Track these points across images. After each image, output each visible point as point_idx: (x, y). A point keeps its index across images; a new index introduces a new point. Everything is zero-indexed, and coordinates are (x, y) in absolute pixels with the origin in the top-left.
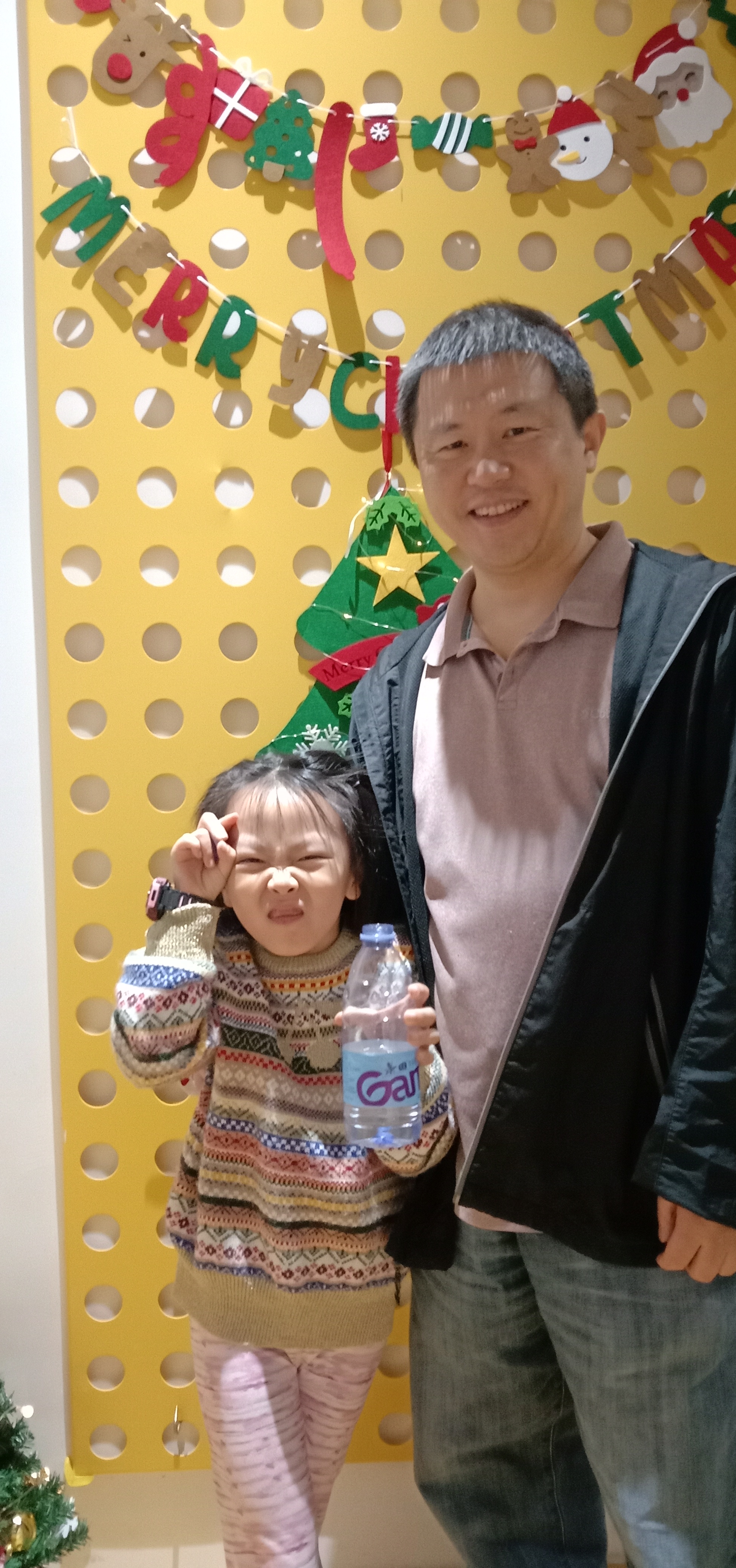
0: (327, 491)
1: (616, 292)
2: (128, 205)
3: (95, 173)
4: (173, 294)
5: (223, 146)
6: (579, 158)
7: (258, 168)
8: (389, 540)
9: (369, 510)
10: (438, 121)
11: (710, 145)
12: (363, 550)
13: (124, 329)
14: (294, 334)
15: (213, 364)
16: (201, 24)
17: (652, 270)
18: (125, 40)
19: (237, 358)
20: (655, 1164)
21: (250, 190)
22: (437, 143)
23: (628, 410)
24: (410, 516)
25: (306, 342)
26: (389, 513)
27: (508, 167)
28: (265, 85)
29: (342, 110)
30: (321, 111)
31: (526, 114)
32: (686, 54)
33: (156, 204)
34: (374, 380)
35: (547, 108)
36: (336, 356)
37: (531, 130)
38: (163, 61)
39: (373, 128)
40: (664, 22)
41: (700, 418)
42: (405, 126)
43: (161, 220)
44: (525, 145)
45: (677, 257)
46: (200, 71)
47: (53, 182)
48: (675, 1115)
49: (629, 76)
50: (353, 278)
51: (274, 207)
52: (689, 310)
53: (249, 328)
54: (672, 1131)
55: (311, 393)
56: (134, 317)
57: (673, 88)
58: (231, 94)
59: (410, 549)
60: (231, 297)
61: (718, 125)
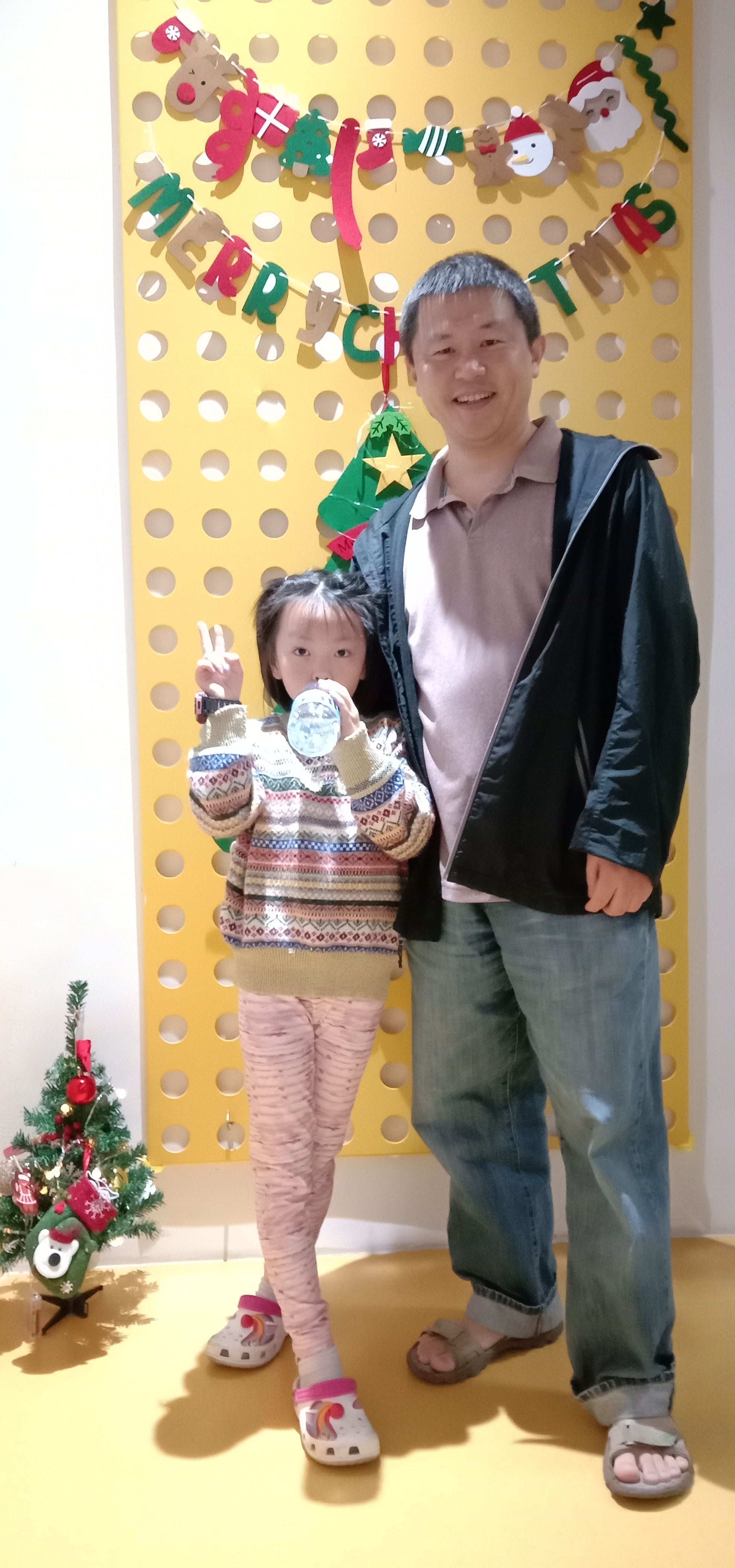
0: (340, 409)
1: (556, 260)
2: (192, 194)
3: (168, 171)
4: (226, 261)
5: (262, 151)
6: (527, 160)
7: (289, 167)
8: (388, 445)
9: (372, 422)
10: (424, 131)
11: (626, 150)
12: (368, 453)
13: (189, 288)
14: (316, 291)
15: (255, 314)
16: (247, 61)
17: (583, 243)
18: (190, 73)
19: (273, 308)
20: (585, 834)
21: (283, 184)
22: (421, 149)
23: (566, 348)
24: (403, 427)
25: (325, 297)
26: (388, 424)
27: (475, 166)
28: (294, 106)
29: (351, 126)
30: (335, 125)
31: (488, 127)
32: (607, 83)
33: (213, 194)
34: (376, 326)
35: (503, 122)
36: (347, 307)
37: (492, 138)
38: (218, 88)
39: (374, 137)
40: (590, 59)
41: (620, 355)
42: (398, 137)
43: (218, 206)
44: (488, 150)
45: (601, 233)
46: (245, 95)
47: (136, 177)
48: (599, 800)
49: (565, 99)
50: (360, 249)
51: (301, 196)
52: (611, 273)
53: (282, 287)
54: (597, 810)
55: (328, 335)
56: (196, 278)
57: (598, 108)
58: (269, 112)
59: (404, 451)
60: (268, 263)
61: (631, 135)
